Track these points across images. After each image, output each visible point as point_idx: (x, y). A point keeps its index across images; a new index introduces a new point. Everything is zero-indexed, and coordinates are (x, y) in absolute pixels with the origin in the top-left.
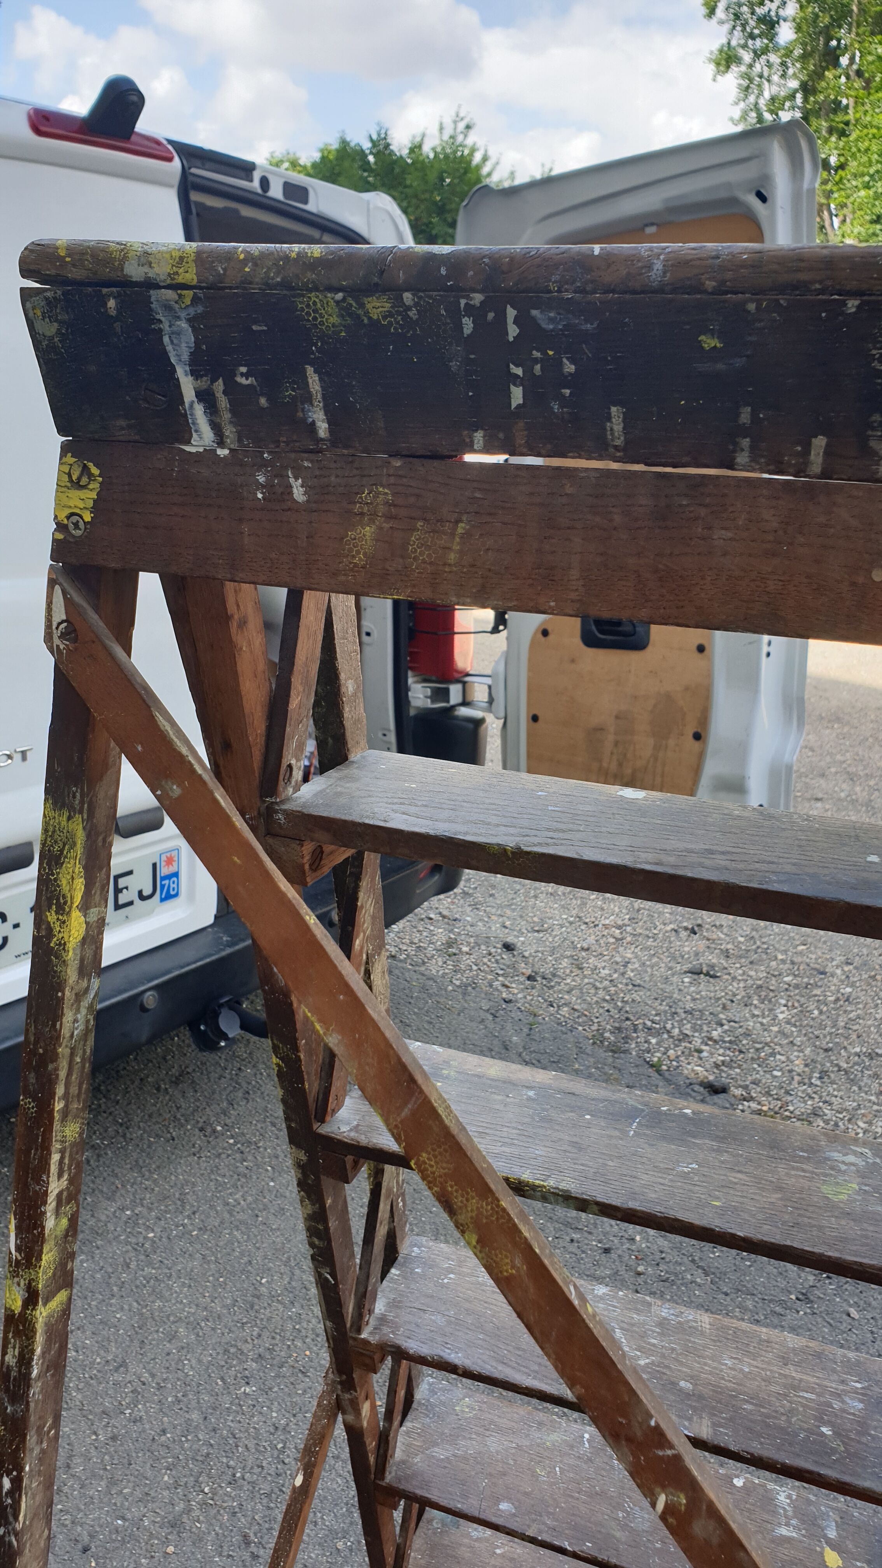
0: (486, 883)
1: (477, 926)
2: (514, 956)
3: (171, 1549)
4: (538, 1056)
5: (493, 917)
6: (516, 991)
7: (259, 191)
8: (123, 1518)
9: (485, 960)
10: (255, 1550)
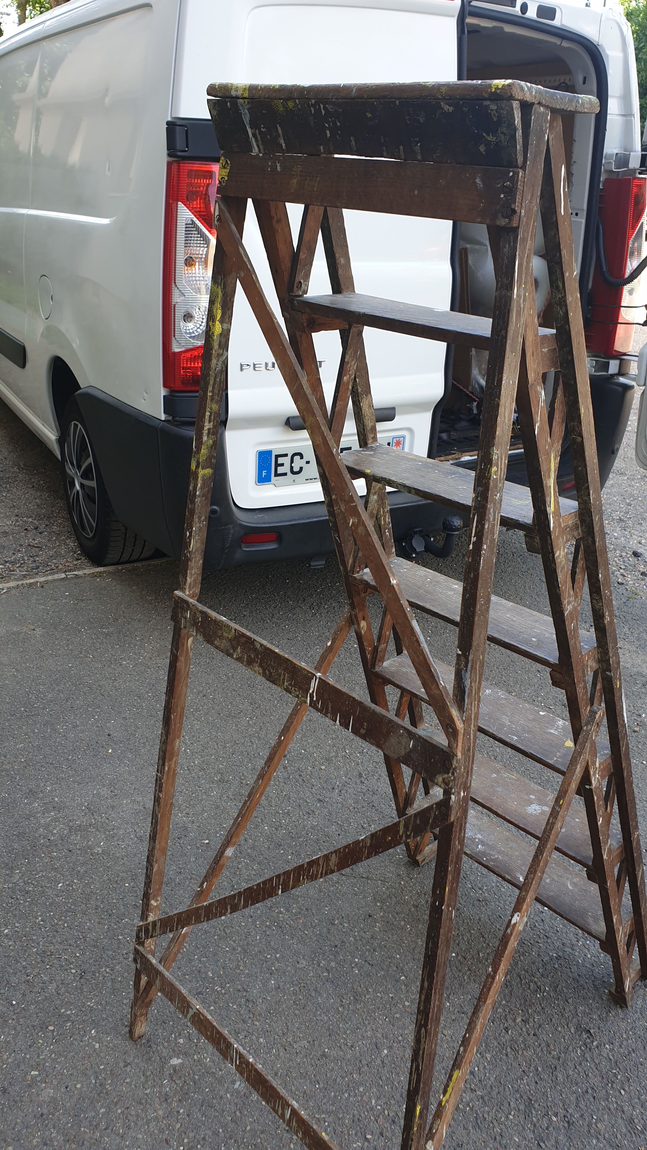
0: (639, 516)
1: (619, 539)
2: (638, 560)
3: (323, 767)
4: (624, 614)
5: (634, 536)
6: (629, 579)
7: (520, 14)
8: (305, 750)
9: (615, 559)
10: (363, 780)
